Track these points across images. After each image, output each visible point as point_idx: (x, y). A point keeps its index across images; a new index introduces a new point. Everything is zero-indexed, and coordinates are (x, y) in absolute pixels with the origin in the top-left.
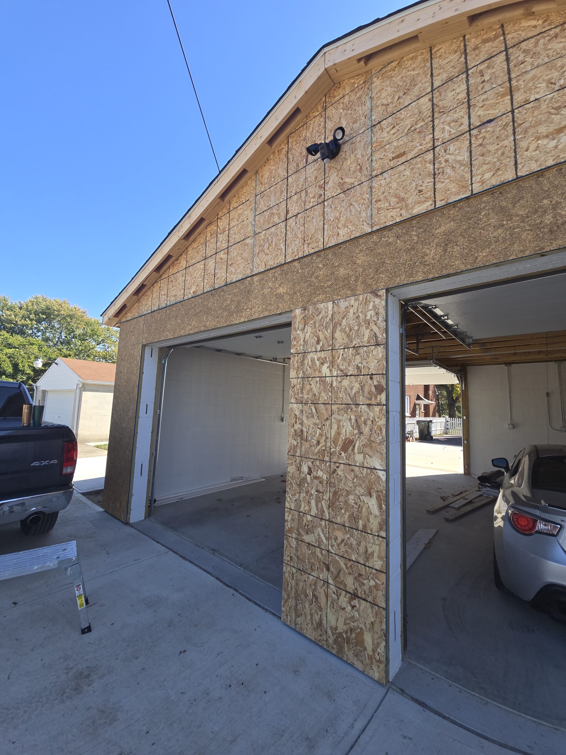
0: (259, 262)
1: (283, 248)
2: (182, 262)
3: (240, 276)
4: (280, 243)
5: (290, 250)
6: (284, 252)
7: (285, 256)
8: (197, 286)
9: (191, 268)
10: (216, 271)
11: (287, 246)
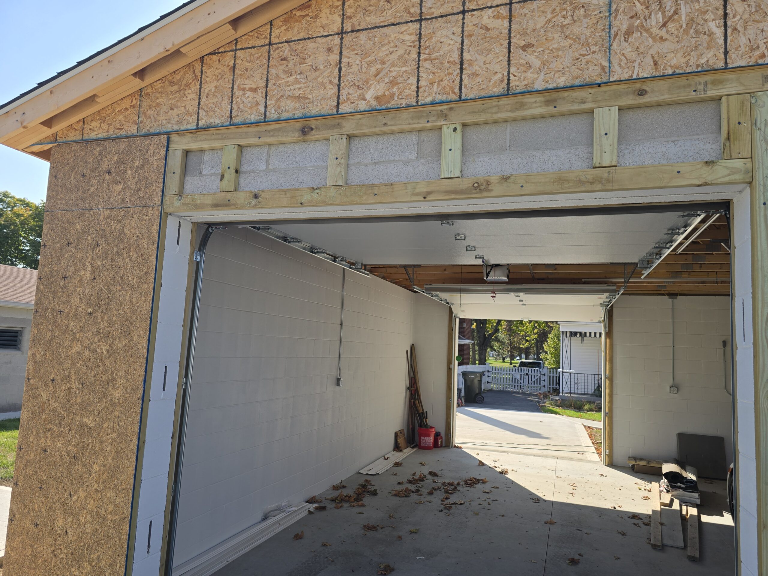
0: (630, 53)
1: (719, 33)
2: (323, 15)
3: (563, 79)
4: (706, 20)
5: (743, 40)
6: (721, 41)
7: (726, 53)
8: (393, 83)
9: (363, 36)
10: (466, 56)
11: (729, 31)
